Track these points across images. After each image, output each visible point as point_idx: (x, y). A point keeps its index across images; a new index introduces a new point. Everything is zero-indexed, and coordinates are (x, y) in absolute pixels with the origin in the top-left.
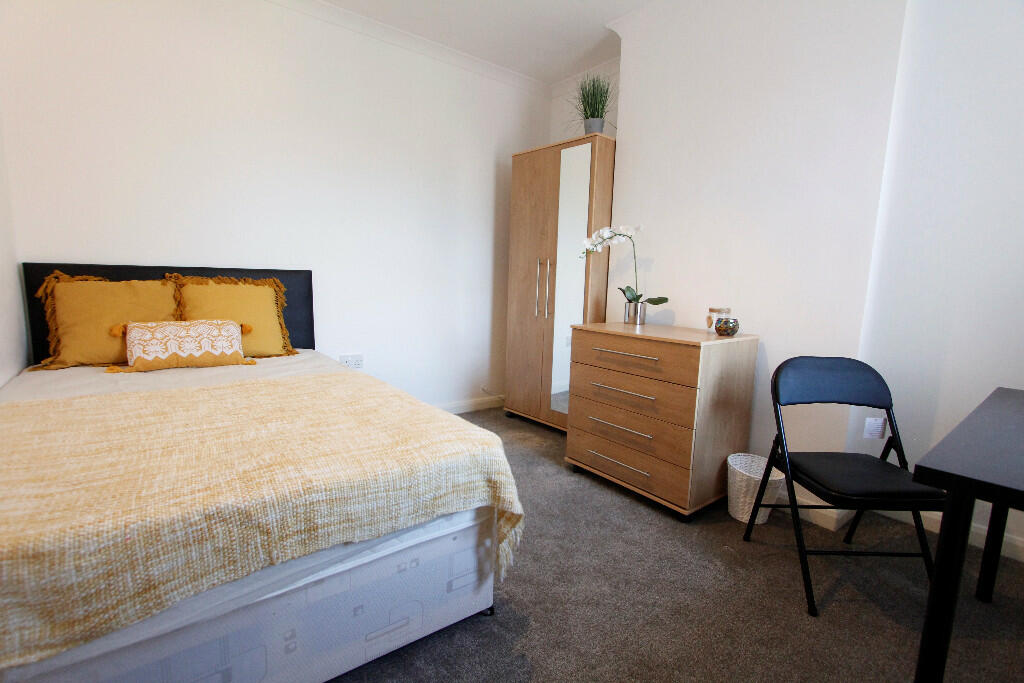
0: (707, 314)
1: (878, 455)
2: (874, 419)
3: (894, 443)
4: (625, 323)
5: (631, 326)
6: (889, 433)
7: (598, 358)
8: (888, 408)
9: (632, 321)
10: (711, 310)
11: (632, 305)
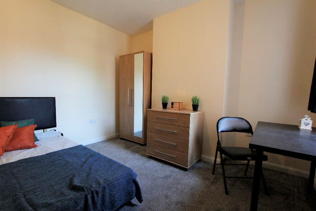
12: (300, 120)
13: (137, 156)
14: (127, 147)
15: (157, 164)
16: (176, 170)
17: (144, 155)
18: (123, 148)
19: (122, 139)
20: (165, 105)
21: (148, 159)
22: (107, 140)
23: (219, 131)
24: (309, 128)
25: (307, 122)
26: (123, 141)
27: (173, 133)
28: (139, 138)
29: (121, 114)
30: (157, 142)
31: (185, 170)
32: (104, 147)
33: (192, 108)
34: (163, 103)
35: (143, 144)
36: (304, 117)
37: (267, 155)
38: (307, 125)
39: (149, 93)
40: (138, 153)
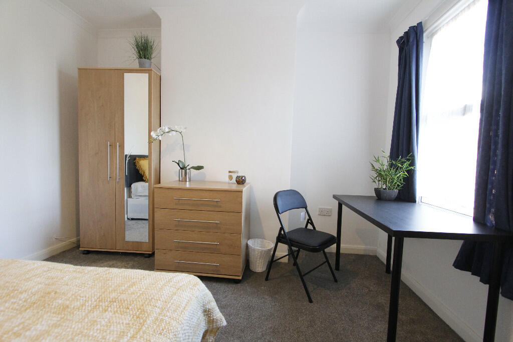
0: (228, 174)
1: (304, 227)
2: (302, 213)
3: (310, 221)
4: (179, 181)
5: (183, 183)
6: (307, 217)
7: (176, 204)
8: (306, 208)
9: (184, 180)
10: (230, 172)
11: (184, 171)
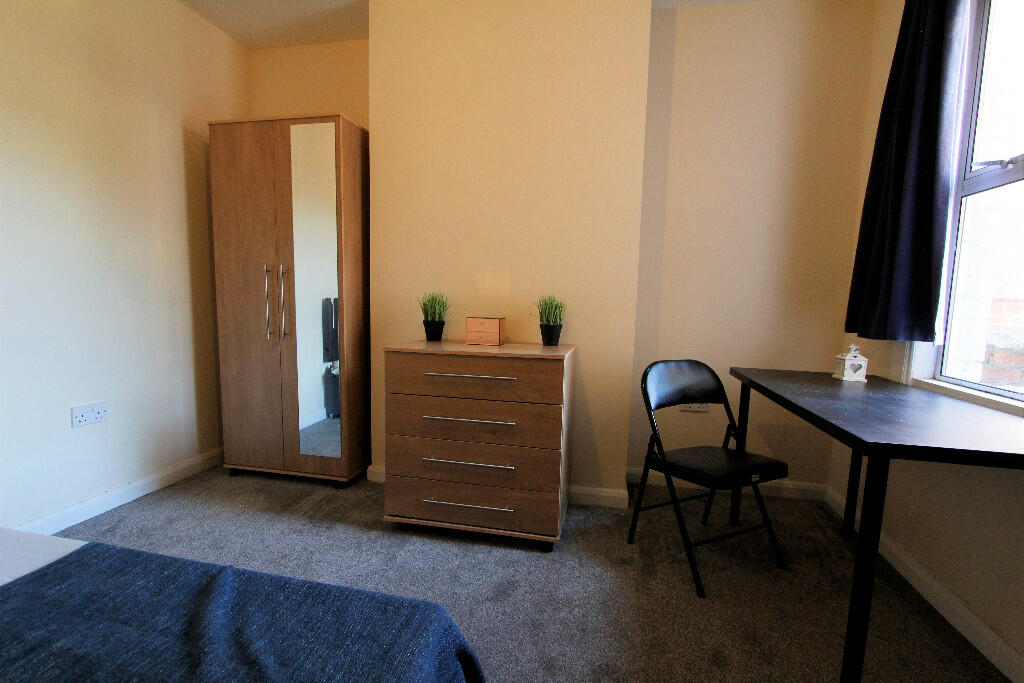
12: (839, 356)
13: (342, 533)
14: (284, 507)
15: (439, 549)
16: (517, 554)
17: (370, 526)
18: (263, 510)
19: (234, 473)
20: (434, 329)
21: (397, 539)
22: (164, 489)
23: (653, 405)
24: (860, 377)
25: (856, 363)
26: (242, 481)
27: (495, 430)
28: (324, 460)
29: (229, 371)
30: (438, 467)
31: (546, 547)
32: (171, 521)
33: (539, 338)
34: (426, 323)
35: (345, 480)
36: (848, 351)
37: (784, 460)
38: (857, 368)
39: (360, 284)
40: (340, 520)
